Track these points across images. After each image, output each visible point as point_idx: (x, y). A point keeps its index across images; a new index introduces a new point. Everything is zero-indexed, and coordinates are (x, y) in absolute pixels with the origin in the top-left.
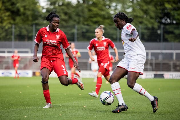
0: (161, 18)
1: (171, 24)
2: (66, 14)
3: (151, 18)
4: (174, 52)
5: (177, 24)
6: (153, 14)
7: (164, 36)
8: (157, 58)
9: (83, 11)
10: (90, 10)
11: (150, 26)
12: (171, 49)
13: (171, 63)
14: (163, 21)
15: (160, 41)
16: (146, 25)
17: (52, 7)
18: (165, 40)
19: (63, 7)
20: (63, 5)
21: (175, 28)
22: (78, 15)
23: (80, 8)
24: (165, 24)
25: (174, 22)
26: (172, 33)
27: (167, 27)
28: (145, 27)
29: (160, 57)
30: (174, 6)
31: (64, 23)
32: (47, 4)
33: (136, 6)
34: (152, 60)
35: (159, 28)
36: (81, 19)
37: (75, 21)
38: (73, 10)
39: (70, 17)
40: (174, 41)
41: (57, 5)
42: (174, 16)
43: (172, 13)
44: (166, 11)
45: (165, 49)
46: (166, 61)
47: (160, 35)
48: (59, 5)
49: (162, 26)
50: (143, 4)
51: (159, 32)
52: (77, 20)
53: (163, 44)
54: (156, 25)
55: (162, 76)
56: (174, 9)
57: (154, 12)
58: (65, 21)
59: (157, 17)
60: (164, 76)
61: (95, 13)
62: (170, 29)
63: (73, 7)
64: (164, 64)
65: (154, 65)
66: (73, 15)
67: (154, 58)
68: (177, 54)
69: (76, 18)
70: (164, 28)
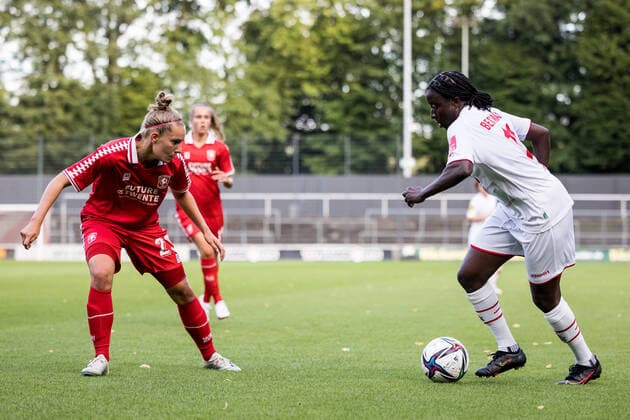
0: (295, 118)
1: (317, 132)
2: (67, 108)
3: (271, 117)
4: (326, 198)
5: (330, 132)
6: (275, 109)
7: (300, 161)
8: (285, 213)
9: (109, 104)
10: (126, 101)
11: (268, 136)
12: (318, 190)
13: (319, 224)
14: (299, 125)
15: (291, 173)
16: (259, 134)
17: (33, 93)
18: (304, 170)
19: (60, 93)
20: (59, 87)
21: (327, 143)
22: (98, 113)
23: (104, 96)
24: (303, 132)
25: (325, 127)
26: (319, 153)
27: (310, 139)
28: (256, 138)
29: (294, 210)
30: (325, 89)
31: (63, 131)
32: (22, 87)
33: (235, 90)
34: (273, 216)
35: (289, 141)
36: (106, 120)
37: (90, 125)
38: (85, 100)
39: (78, 117)
40: (326, 171)
41: (45, 89)
42: (322, 113)
43: (320, 105)
44: (305, 102)
45: (304, 191)
46: (307, 220)
47: (290, 159)
48: (50, 88)
49: (297, 137)
50: (252, 85)
51: (290, 151)
52: (96, 125)
53: (298, 179)
54: (282, 134)
55: (297, 254)
56: (327, 98)
57: (278, 103)
58: (65, 125)
59: (284, 113)
60: (302, 254)
61: (137, 106)
62: (315, 143)
63: (85, 93)
64: (303, 226)
65: (278, 229)
66: (86, 113)
67: (277, 213)
68: (332, 203)
69: (94, 119)
70: (301, 142)
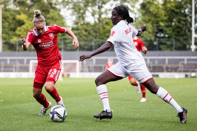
0: (157, 33)
1: (164, 37)
2: (86, 31)
3: (149, 33)
4: (167, 58)
5: (168, 37)
6: (150, 30)
7: (159, 47)
8: (154, 63)
9: (99, 29)
10: (104, 28)
11: (148, 39)
12: (164, 55)
13: (164, 66)
14: (158, 35)
15: (156, 50)
16: (146, 38)
17: (75, 26)
18: (160, 49)
19: (84, 26)
20: (84, 24)
21: (167, 41)
22: (95, 32)
23: (97, 27)
24: (159, 37)
25: (167, 36)
26: (165, 44)
27: (161, 40)
28: (145, 39)
29: (156, 62)
30: (167, 24)
31: (85, 38)
32: (72, 24)
33: (138, 24)
34: (150, 64)
35: (155, 40)
36: (98, 34)
37: (93, 36)
38: (92, 28)
39: (89, 33)
40: (167, 49)
41: (79, 25)
42: (166, 31)
43: (165, 29)
44: (160, 28)
45: (160, 56)
46: (161, 65)
47: (155, 46)
48: (81, 25)
49: (158, 39)
50: (144, 23)
51: (155, 43)
52: (95, 36)
53: (158, 52)
54: (153, 38)
55: (157, 76)
56: (167, 26)
57: (151, 28)
58: (85, 36)
59: (154, 32)
60: (159, 76)
61: (108, 30)
62: (163, 41)
63: (92, 26)
64: (159, 67)
65: (152, 68)
66: (92, 32)
67: (151, 63)
68: (169, 60)
69: (94, 34)
70: (159, 41)
